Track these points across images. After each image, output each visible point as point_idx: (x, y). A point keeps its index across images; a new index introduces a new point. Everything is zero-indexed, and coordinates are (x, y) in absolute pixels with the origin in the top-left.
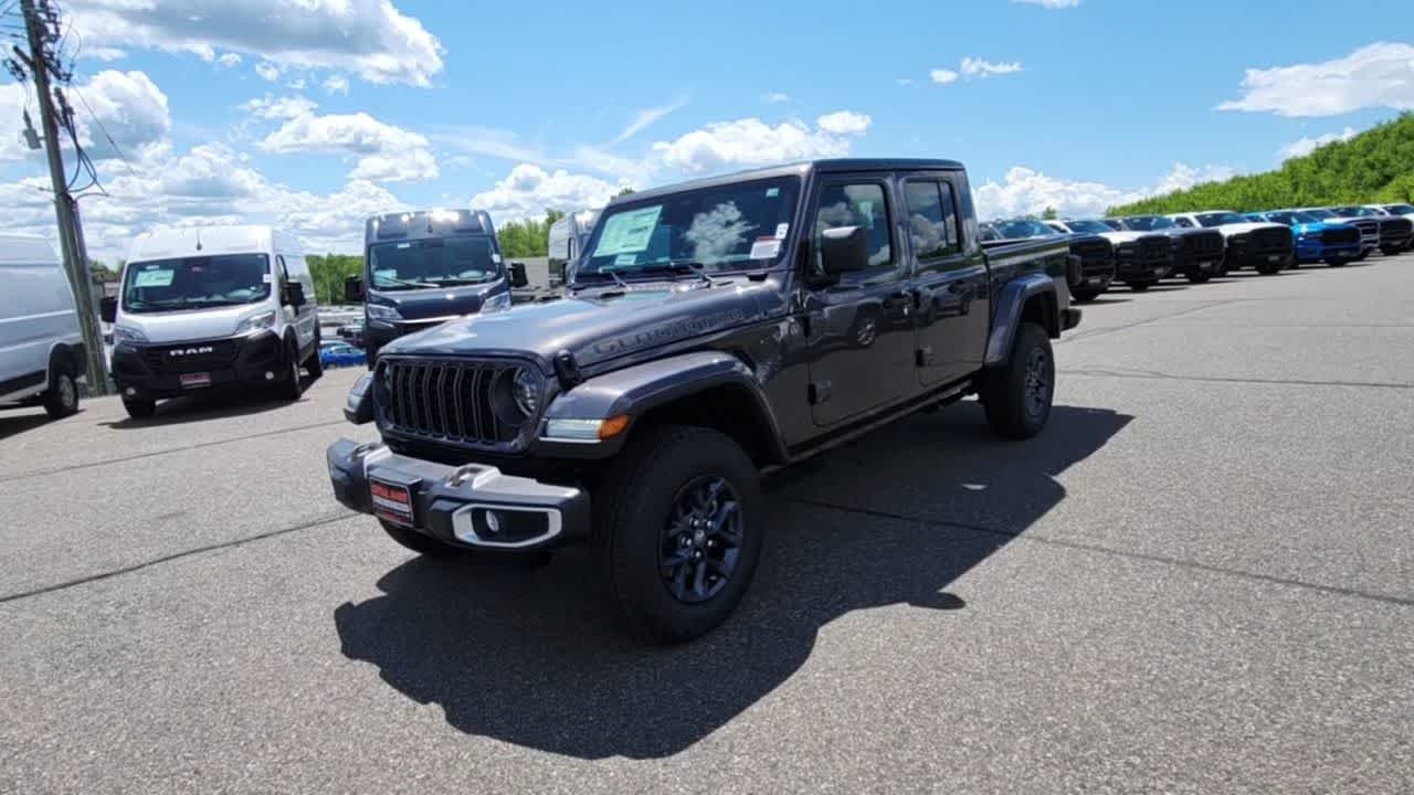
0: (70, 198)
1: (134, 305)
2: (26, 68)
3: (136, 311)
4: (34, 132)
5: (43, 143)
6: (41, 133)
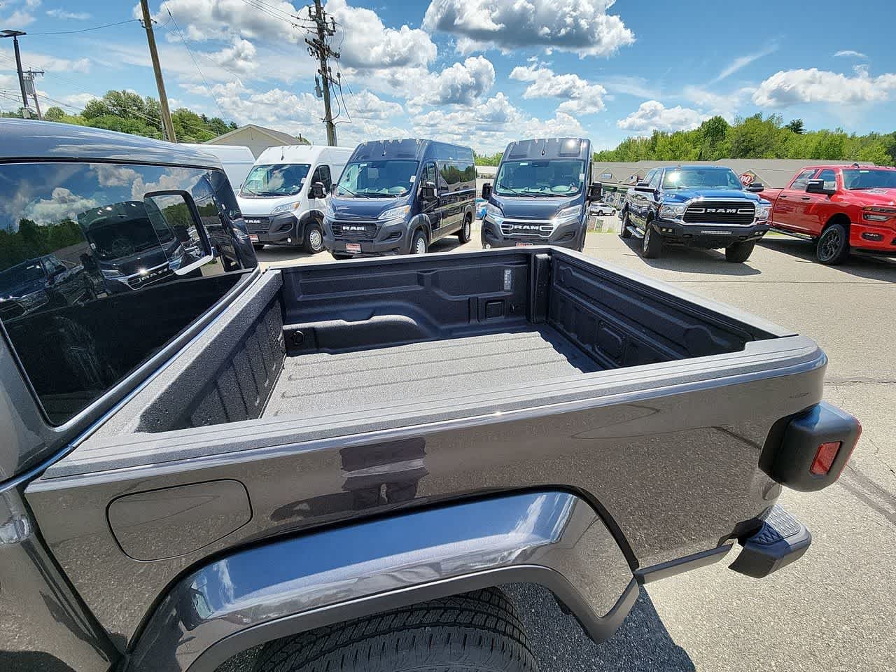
0: (332, 124)
5: (323, 94)
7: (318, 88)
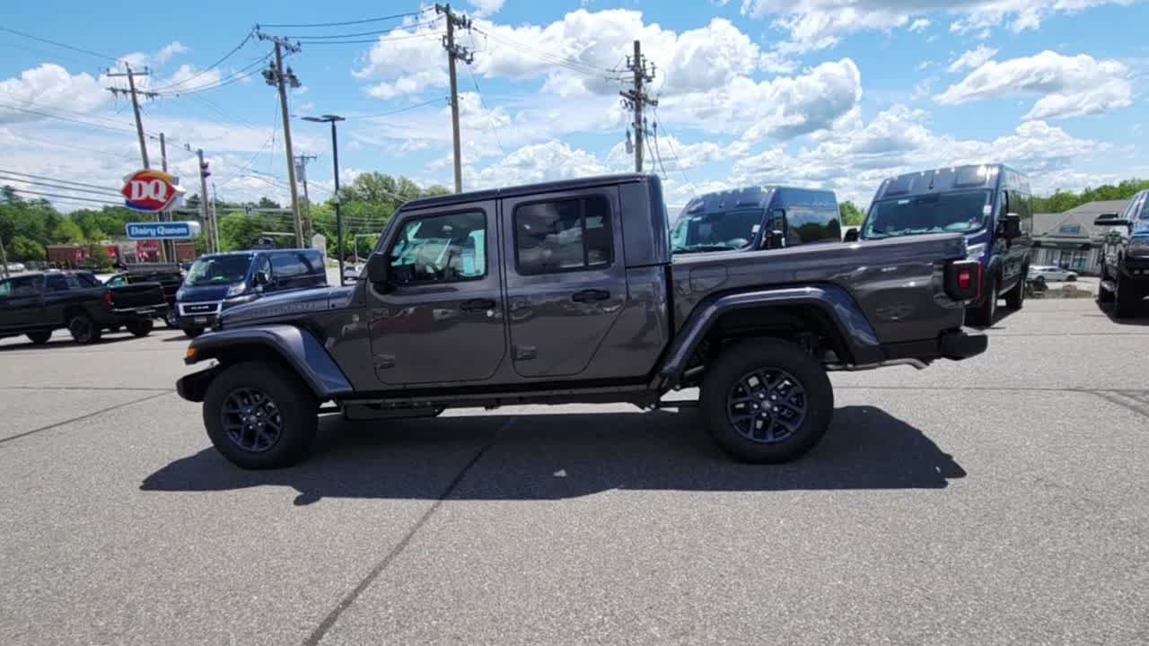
7: (628, 144)
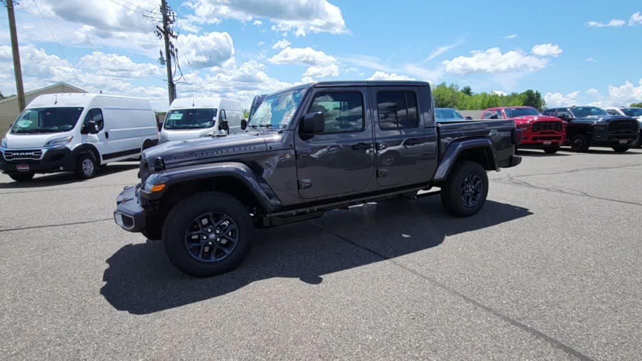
0: (173, 84)
1: (168, 127)
2: (162, 34)
3: (168, 129)
4: (163, 58)
5: (166, 62)
6: (165, 59)
